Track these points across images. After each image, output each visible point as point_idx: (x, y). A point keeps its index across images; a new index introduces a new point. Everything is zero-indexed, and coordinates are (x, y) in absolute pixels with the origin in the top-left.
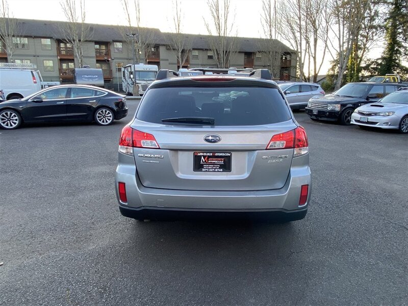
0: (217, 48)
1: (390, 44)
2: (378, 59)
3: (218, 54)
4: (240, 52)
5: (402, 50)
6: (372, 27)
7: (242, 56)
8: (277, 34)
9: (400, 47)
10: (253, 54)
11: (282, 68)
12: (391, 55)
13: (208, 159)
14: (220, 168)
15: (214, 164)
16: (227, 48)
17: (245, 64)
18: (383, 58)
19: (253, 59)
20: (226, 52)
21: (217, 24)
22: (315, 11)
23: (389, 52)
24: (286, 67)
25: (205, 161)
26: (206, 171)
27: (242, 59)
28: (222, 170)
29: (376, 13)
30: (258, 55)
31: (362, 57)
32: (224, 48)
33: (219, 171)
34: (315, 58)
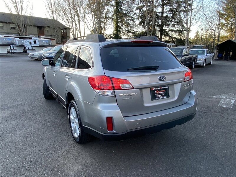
0: (18, 22)
1: (116, 27)
2: (111, 35)
3: (18, 26)
4: (34, 26)
5: (121, 30)
6: (106, 18)
7: (36, 29)
8: (57, 17)
9: (120, 29)
10: (43, 28)
11: (63, 37)
12: (117, 32)
13: (158, 91)
14: (164, 96)
15: (161, 94)
16: (25, 22)
17: (38, 34)
18: (114, 34)
19: (43, 31)
20: (25, 25)
21: (15, 6)
22: (77, 6)
23: (116, 31)
24: (65, 37)
25: (157, 93)
26: (158, 99)
27: (36, 30)
28: (165, 97)
29: (108, 11)
30: (47, 28)
31: (104, 33)
32: (22, 23)
33: (164, 98)
34: (80, 32)
